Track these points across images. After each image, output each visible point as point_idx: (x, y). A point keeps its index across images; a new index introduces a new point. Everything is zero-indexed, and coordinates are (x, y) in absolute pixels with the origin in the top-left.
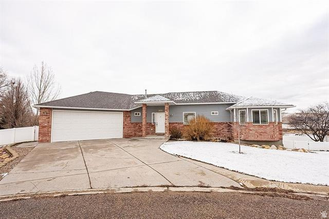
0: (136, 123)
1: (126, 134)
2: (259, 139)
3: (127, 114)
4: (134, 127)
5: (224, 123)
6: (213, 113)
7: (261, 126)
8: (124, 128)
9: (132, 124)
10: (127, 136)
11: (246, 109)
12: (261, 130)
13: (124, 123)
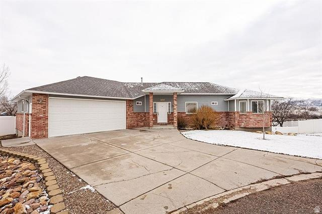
0: (138, 113)
1: (129, 125)
2: (257, 126)
3: (130, 103)
4: (137, 117)
5: (223, 112)
6: (213, 103)
7: (258, 115)
8: (127, 118)
9: (135, 113)
10: (130, 127)
11: (247, 100)
12: (259, 118)
13: (127, 113)
